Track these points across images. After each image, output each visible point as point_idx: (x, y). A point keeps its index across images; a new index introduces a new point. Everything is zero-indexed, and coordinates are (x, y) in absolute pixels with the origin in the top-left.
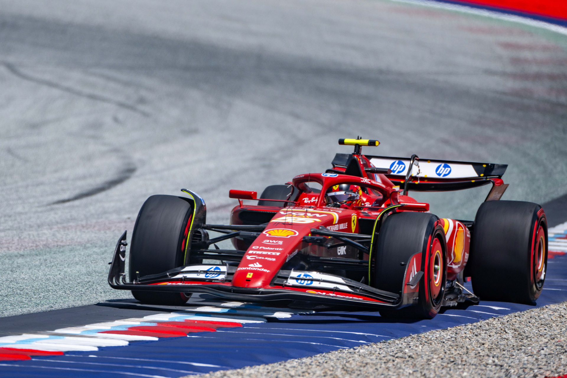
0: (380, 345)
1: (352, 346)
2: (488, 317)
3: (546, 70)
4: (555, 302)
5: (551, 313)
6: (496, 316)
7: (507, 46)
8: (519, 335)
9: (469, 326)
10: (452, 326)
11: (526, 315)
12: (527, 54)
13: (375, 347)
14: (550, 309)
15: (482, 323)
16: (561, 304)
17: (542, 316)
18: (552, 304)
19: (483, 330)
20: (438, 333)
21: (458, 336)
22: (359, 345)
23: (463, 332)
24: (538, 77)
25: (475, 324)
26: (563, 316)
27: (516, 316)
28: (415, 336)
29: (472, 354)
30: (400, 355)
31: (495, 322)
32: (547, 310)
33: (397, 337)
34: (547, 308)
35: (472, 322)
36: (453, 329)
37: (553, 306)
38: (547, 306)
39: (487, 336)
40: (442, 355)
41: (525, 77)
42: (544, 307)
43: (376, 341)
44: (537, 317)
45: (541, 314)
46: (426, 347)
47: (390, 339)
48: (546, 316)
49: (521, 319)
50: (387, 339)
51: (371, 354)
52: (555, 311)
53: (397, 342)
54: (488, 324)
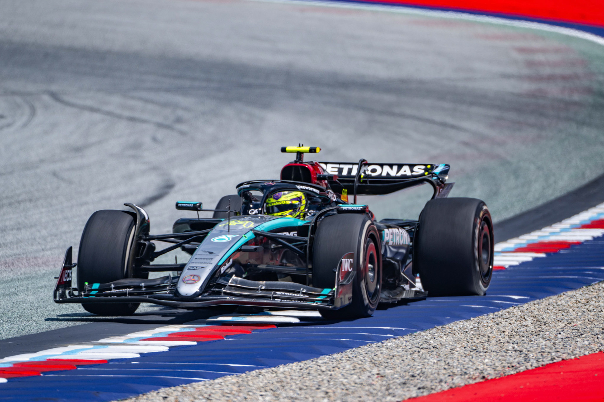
0: (407, 338)
1: (380, 340)
2: (508, 306)
3: (558, 71)
4: (571, 289)
5: (568, 299)
6: (517, 305)
7: (522, 50)
8: (538, 322)
9: (491, 315)
10: (474, 317)
11: (544, 302)
12: (540, 57)
13: (403, 340)
14: (567, 296)
15: (503, 312)
16: (578, 290)
17: (559, 303)
18: (569, 290)
19: (504, 319)
20: (461, 324)
21: (480, 326)
22: (387, 339)
23: (485, 321)
24: (551, 78)
25: (496, 313)
26: (579, 302)
27: (535, 304)
28: (440, 327)
29: (494, 342)
30: (425, 346)
31: (515, 311)
32: (564, 296)
33: (422, 330)
34: (564, 294)
35: (493, 311)
36: (476, 319)
37: (570, 293)
38: (564, 293)
39: (507, 324)
40: (465, 344)
41: (539, 78)
42: (562, 294)
43: (402, 334)
44: (554, 304)
45: (558, 301)
46: (450, 338)
47: (416, 331)
48: (563, 302)
49: (540, 306)
50: (413, 332)
51: (398, 346)
52: (571, 297)
53: (423, 334)
54: (508, 312)
